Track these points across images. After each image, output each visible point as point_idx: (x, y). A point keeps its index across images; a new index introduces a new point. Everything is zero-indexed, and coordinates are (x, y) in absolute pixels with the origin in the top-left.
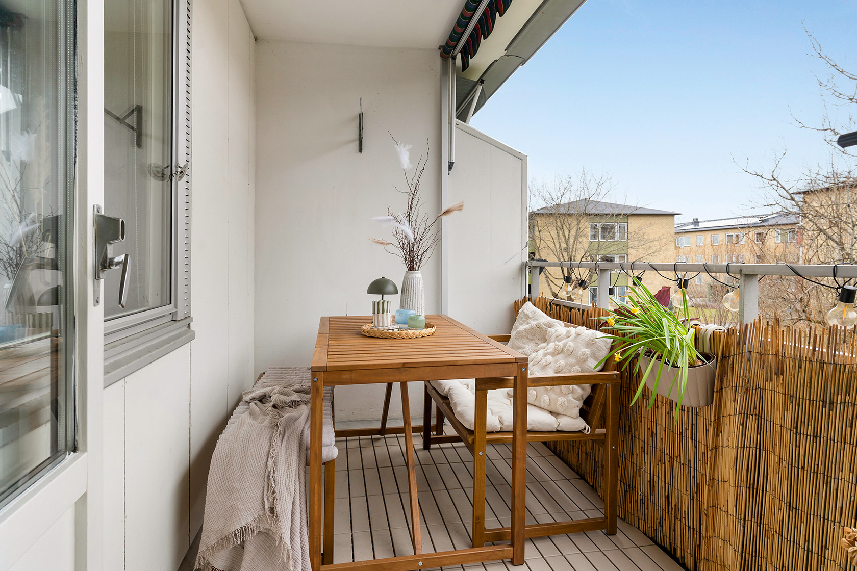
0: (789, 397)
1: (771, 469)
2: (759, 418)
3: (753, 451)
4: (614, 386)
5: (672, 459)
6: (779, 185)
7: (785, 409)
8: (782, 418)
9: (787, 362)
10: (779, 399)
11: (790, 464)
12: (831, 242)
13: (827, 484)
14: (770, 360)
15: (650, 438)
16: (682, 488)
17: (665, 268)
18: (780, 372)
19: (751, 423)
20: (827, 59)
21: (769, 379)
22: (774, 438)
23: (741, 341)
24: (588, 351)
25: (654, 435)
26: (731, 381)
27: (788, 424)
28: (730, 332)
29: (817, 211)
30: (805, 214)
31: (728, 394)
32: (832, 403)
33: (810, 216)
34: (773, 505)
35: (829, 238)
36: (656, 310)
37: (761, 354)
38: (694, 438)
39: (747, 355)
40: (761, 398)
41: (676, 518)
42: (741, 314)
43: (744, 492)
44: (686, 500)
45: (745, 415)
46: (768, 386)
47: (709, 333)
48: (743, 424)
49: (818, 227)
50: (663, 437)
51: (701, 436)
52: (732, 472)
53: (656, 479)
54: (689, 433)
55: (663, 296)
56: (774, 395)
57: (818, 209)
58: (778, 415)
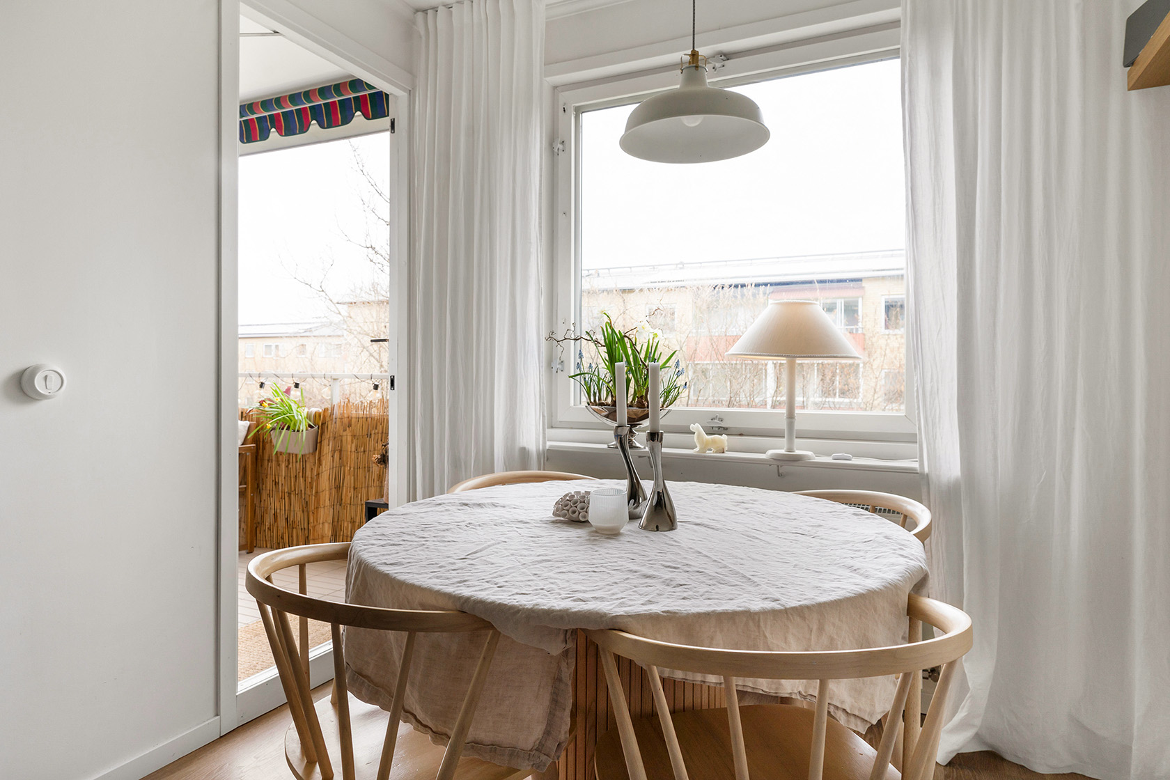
0: (354, 436)
1: (346, 474)
2: (340, 451)
3: (337, 468)
4: (252, 454)
5: (289, 494)
6: (327, 298)
7: (352, 443)
8: (351, 448)
9: (353, 420)
10: (349, 439)
11: (354, 468)
12: (372, 358)
13: (369, 471)
14: (346, 421)
15: (274, 486)
16: (297, 509)
18: (350, 425)
19: (337, 455)
20: (368, 177)
21: (345, 430)
22: (347, 458)
23: (332, 414)
25: (276, 484)
26: (326, 436)
27: (353, 449)
28: (326, 410)
29: (360, 327)
30: (351, 330)
31: (325, 443)
32: (370, 434)
33: (355, 333)
34: (347, 491)
35: (371, 355)
37: (341, 419)
38: (304, 477)
39: (334, 420)
40: (341, 441)
41: (293, 528)
42: (331, 400)
43: (333, 491)
44: (300, 514)
45: (334, 451)
46: (345, 433)
47: (313, 413)
48: (333, 456)
49: (362, 344)
50: (283, 482)
51: (308, 473)
52: (327, 483)
53: (278, 511)
54: (301, 474)
56: (347, 436)
57: (361, 325)
58: (349, 447)
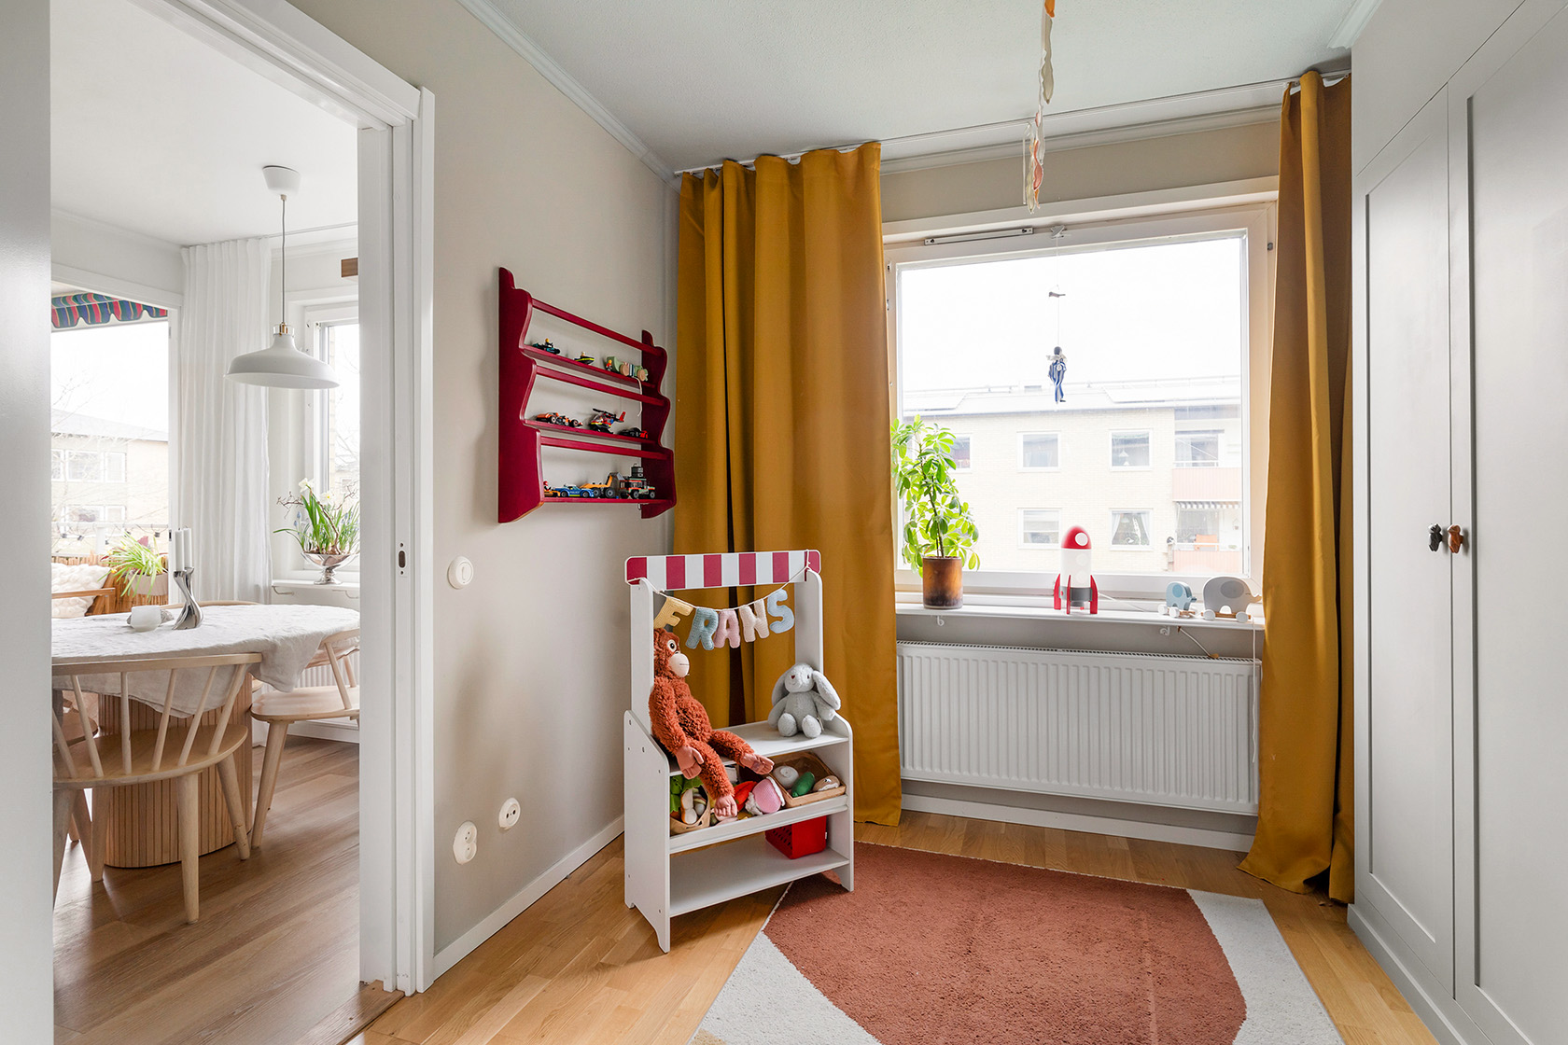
4: (111, 597)
17: (146, 526)
24: (91, 578)
36: (139, 548)
55: (144, 541)
